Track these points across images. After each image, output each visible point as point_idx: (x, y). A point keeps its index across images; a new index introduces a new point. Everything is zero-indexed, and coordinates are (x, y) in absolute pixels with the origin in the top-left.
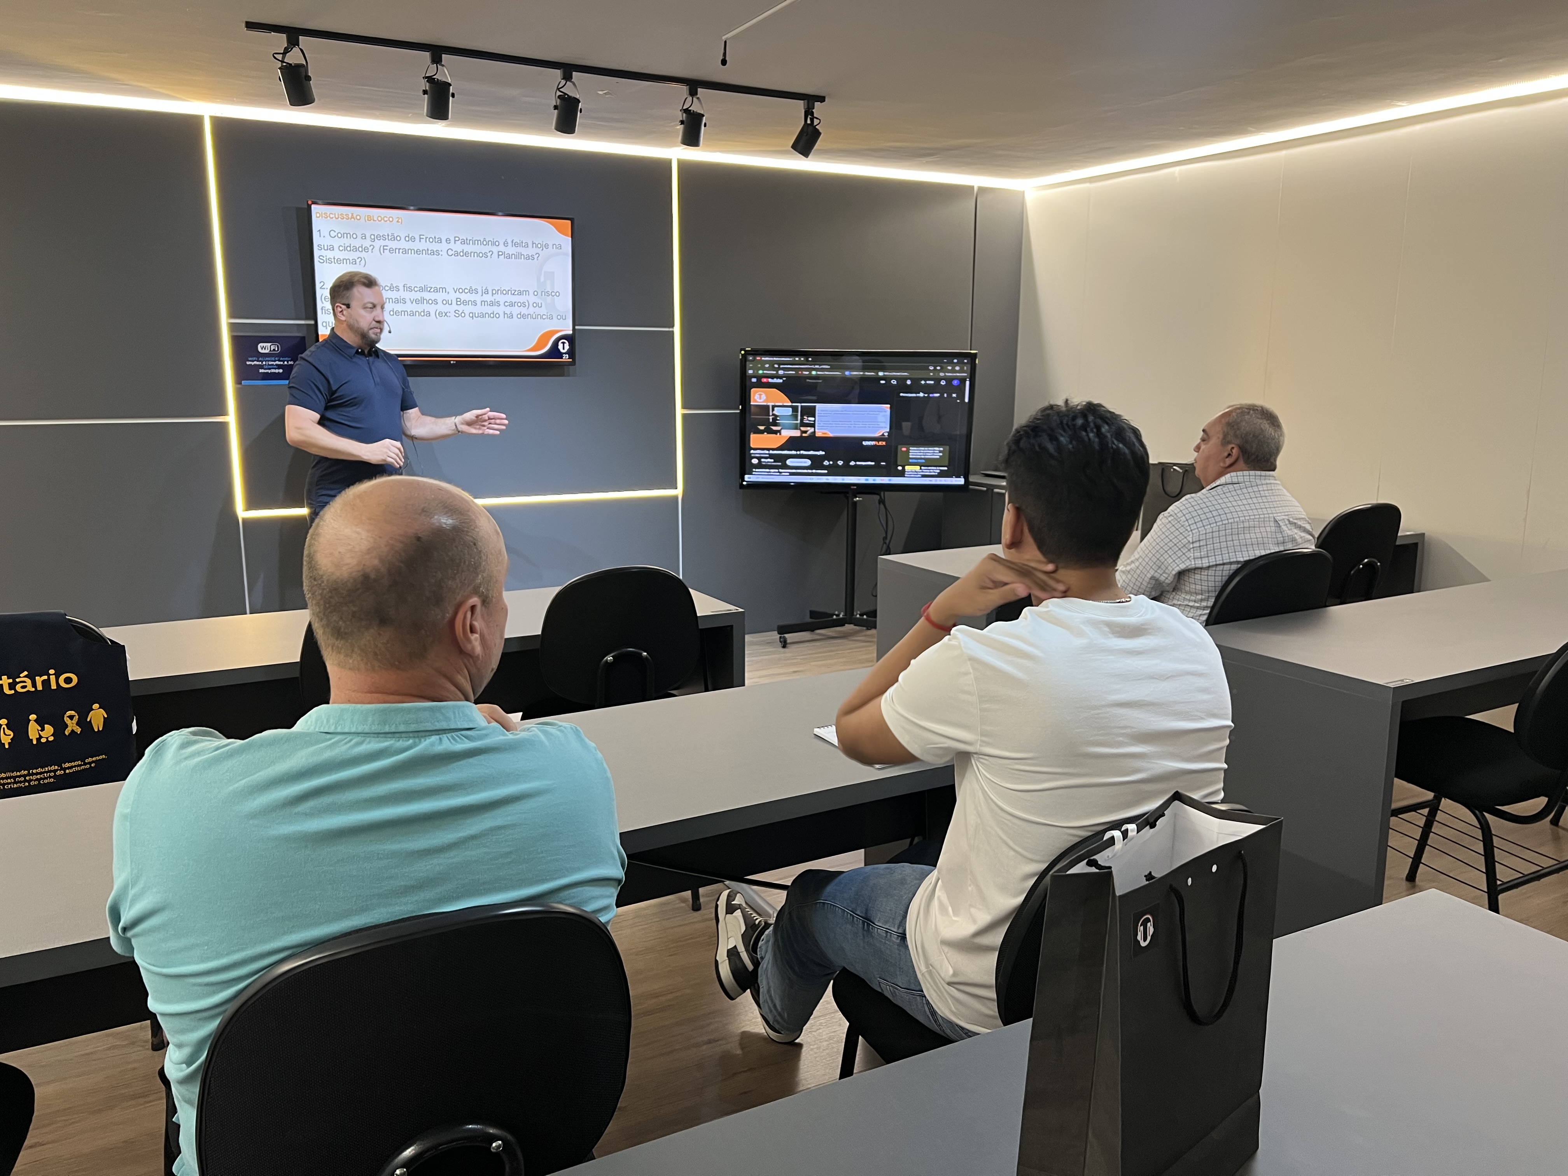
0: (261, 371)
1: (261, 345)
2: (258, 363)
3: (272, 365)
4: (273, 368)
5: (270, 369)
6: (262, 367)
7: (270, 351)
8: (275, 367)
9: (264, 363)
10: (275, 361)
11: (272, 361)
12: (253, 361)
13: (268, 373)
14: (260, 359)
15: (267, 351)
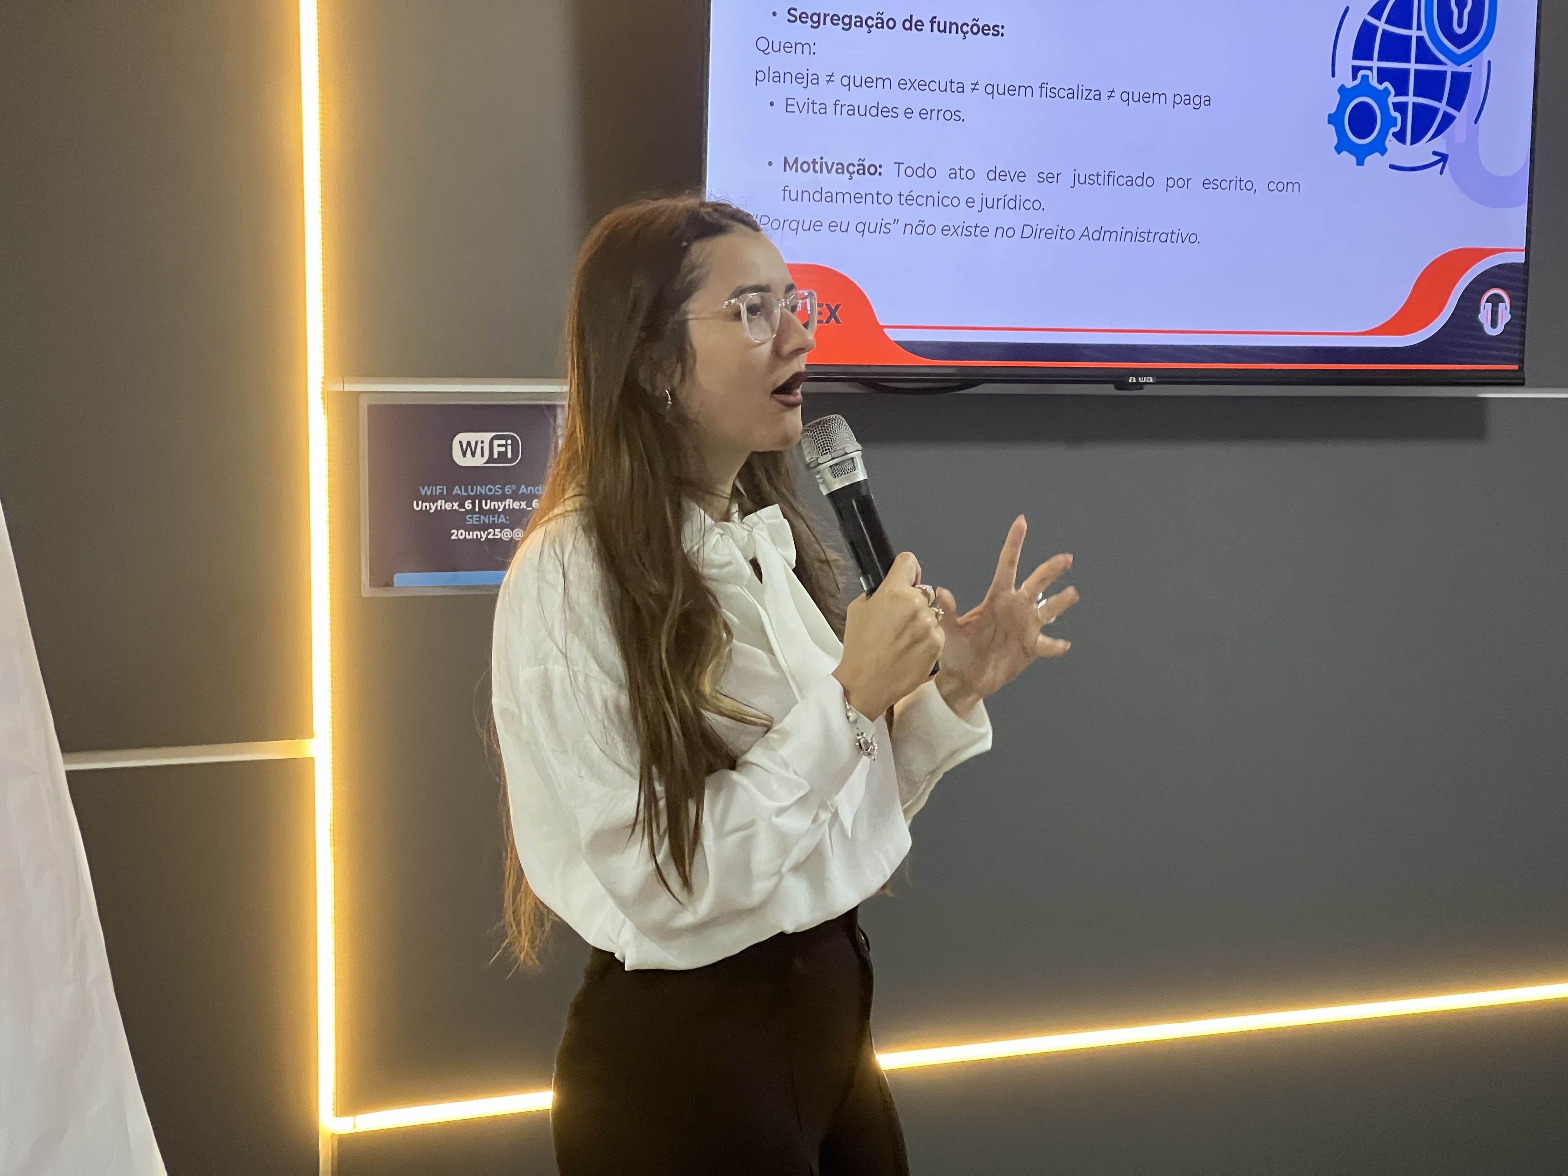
0: (458, 534)
1: (464, 437)
2: (448, 506)
3: (493, 512)
4: (494, 526)
5: (484, 527)
6: (458, 520)
7: (491, 459)
8: (502, 520)
9: (468, 505)
10: (502, 498)
11: (494, 498)
12: (433, 499)
13: (478, 540)
14: (456, 491)
15: (479, 461)
